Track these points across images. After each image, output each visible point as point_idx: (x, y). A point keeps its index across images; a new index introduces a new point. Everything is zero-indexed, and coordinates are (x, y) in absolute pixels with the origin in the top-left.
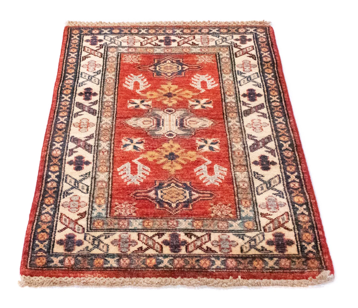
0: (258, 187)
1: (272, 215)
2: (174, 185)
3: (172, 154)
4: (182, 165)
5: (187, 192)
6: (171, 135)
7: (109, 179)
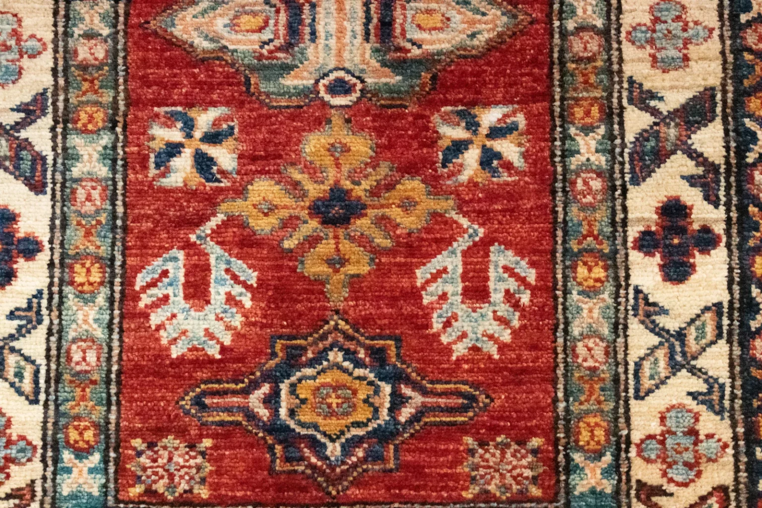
0: (642, 359)
1: (671, 495)
2: (340, 356)
3: (338, 194)
4: (376, 252)
5: (387, 389)
6: (340, 87)
7: (110, 326)
